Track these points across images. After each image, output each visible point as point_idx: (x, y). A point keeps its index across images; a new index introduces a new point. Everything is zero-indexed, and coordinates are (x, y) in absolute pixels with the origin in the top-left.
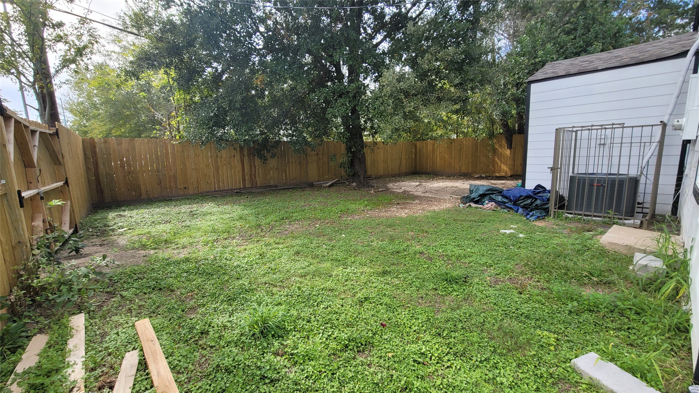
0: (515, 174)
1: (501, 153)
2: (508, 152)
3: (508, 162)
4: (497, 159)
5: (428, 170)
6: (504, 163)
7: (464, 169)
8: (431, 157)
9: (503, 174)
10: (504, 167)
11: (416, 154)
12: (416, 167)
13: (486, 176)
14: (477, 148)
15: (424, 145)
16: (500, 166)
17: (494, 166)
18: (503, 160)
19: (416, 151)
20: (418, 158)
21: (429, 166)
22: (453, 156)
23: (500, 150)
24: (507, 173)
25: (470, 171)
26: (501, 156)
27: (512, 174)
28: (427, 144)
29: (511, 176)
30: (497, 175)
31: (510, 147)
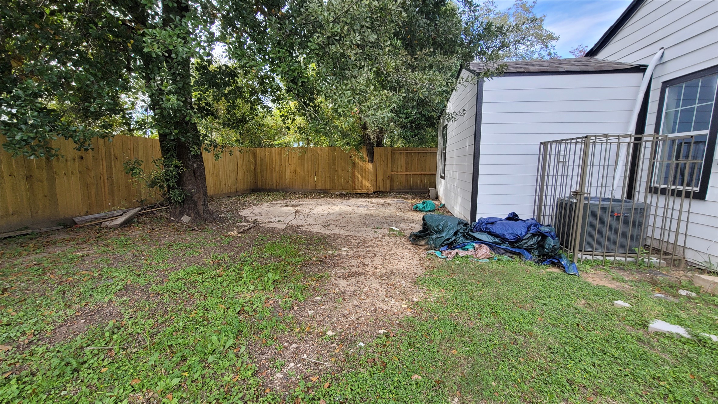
0: (378, 190)
1: (362, 167)
2: (369, 166)
3: (370, 177)
4: (357, 174)
5: (275, 185)
6: (365, 178)
7: (320, 185)
8: (277, 169)
9: (365, 191)
10: (366, 183)
11: (255, 165)
12: (256, 182)
13: (347, 193)
14: (335, 160)
15: (267, 153)
16: (362, 181)
17: (354, 182)
18: (364, 174)
19: (255, 161)
20: (259, 171)
21: (275, 181)
22: (306, 169)
23: (360, 163)
24: (369, 189)
25: (328, 187)
26: (362, 171)
27: (375, 190)
28: (271, 153)
29: (374, 193)
30: (359, 191)
31: (372, 161)
